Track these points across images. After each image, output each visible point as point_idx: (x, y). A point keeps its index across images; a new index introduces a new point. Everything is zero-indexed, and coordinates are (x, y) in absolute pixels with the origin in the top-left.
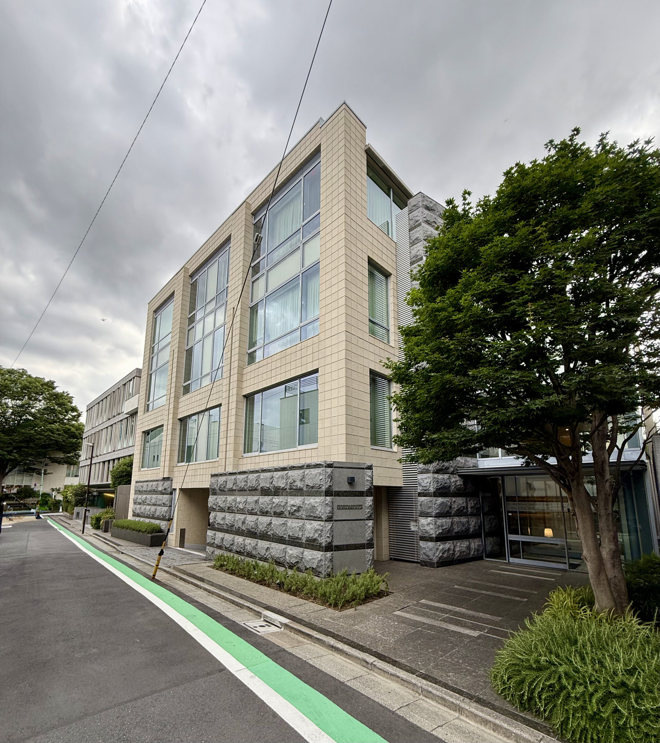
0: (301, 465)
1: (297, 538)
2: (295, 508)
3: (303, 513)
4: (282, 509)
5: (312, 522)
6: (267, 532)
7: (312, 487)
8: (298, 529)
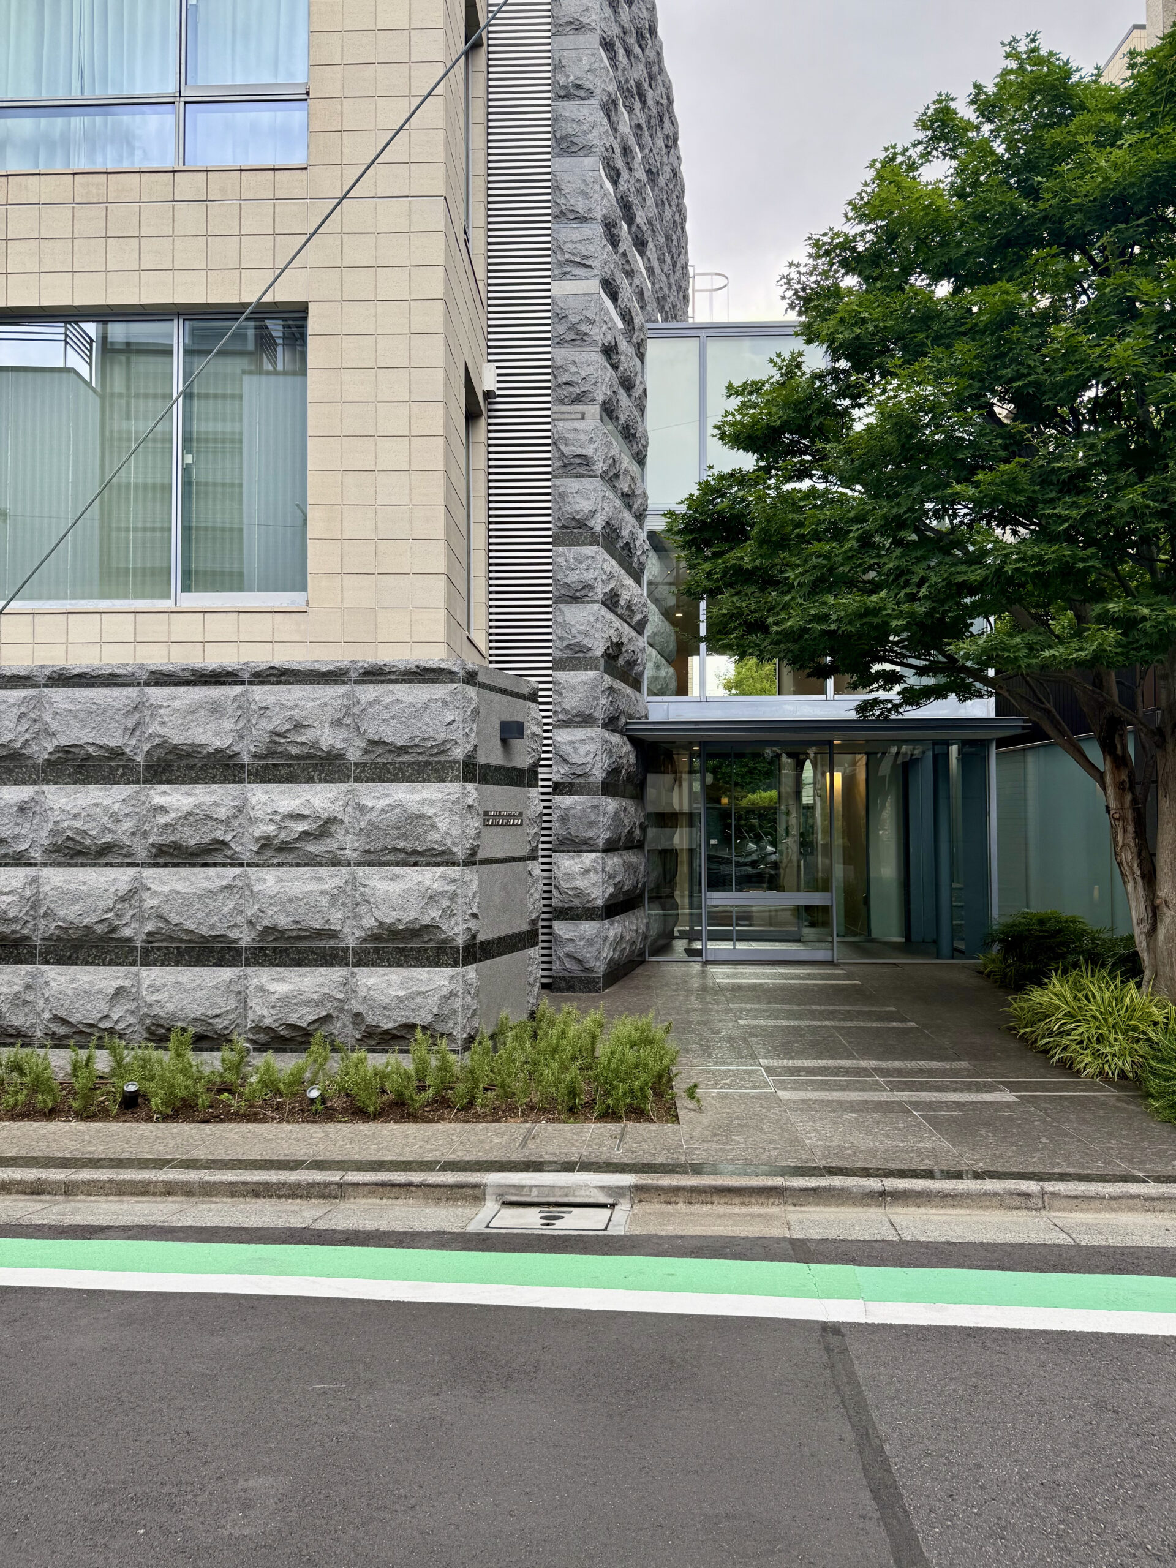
0: (331, 667)
1: (319, 934)
2: (301, 827)
3: (347, 843)
4: (219, 834)
5: (399, 870)
6: (114, 930)
7: (403, 750)
8: (324, 901)
